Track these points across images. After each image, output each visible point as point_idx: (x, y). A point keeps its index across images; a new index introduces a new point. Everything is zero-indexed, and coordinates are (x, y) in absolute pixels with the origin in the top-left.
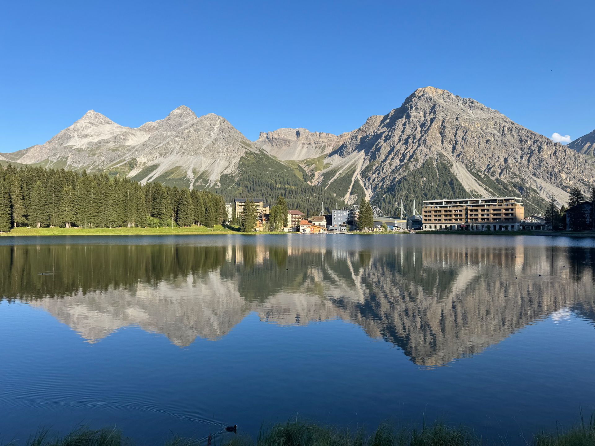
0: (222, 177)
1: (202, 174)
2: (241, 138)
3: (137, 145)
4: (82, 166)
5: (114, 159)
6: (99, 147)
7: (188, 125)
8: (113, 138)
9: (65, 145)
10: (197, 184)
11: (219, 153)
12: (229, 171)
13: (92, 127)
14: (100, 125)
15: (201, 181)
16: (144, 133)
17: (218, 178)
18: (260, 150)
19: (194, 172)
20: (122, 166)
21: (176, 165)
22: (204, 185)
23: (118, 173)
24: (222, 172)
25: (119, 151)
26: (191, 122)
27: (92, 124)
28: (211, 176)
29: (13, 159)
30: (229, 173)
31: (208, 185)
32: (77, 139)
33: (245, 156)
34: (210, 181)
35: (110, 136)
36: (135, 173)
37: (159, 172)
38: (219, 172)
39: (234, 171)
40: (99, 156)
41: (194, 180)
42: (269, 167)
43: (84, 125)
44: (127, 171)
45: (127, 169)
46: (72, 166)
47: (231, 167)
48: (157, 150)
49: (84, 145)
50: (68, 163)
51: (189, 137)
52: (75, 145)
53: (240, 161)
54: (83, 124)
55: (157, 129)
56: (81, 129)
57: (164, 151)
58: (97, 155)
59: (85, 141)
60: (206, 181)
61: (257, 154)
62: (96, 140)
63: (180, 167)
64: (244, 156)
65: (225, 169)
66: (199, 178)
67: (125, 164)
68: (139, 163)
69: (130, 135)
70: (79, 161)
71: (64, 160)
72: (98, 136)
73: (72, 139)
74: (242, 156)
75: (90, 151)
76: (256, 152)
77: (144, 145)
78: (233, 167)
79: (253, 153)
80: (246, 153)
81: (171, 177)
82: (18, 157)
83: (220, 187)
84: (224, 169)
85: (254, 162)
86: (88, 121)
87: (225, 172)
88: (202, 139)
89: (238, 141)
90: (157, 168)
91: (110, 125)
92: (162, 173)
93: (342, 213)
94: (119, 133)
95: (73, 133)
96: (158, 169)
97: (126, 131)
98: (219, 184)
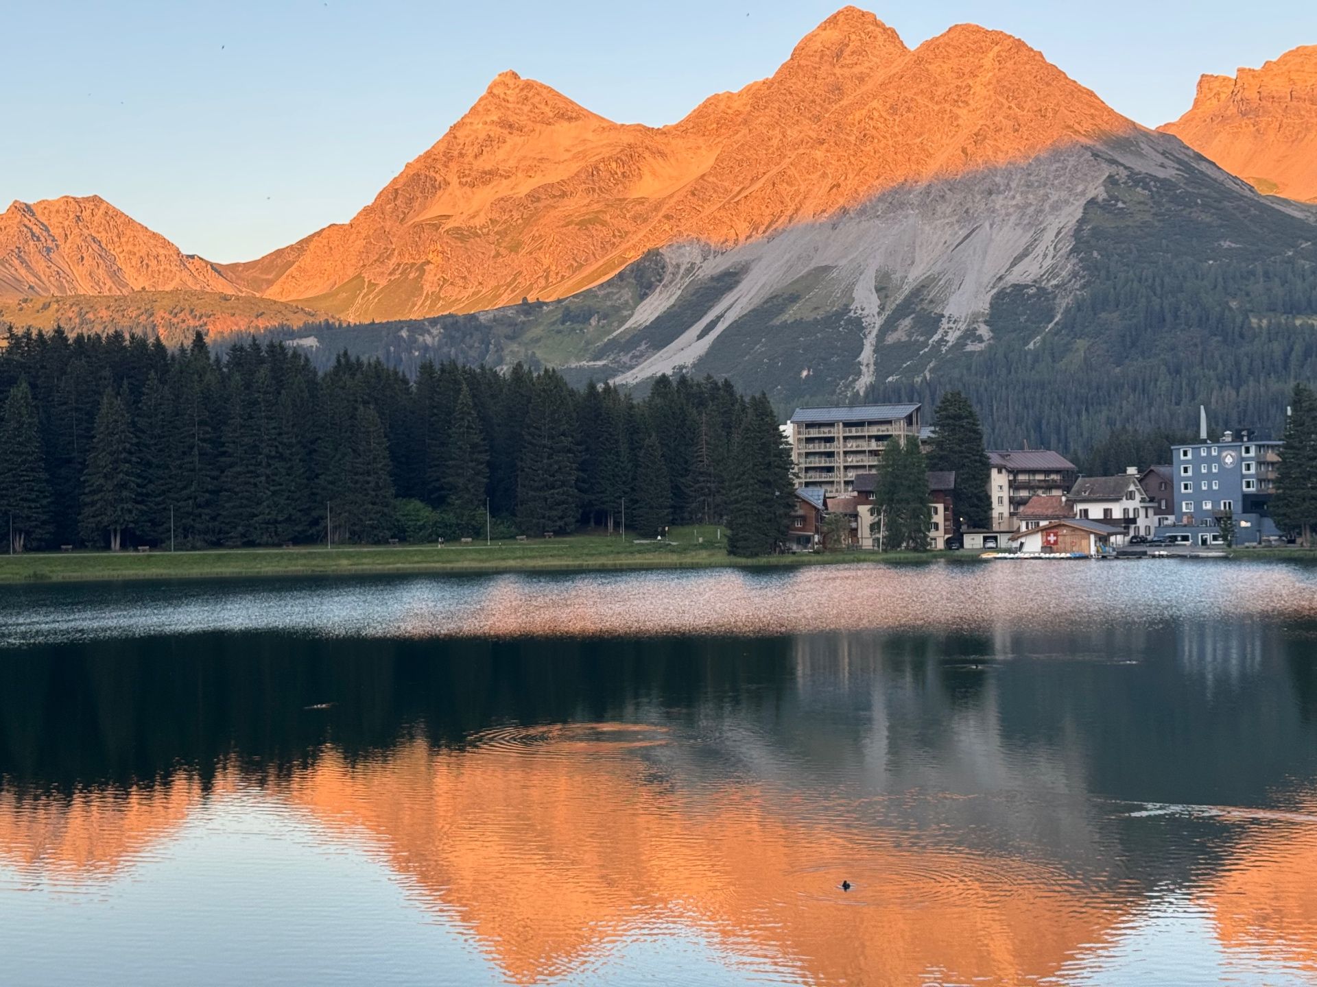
0: (999, 300)
1: (917, 292)
2: (1093, 117)
3: (671, 196)
4: (474, 294)
5: (586, 260)
6: (532, 216)
7: (870, 85)
8: (583, 176)
9: (417, 219)
10: (891, 339)
11: (990, 193)
12: (1028, 272)
13: (508, 138)
14: (538, 127)
15: (907, 322)
16: (701, 141)
17: (983, 305)
18: (1179, 161)
19: (881, 290)
20: (609, 283)
21: (813, 265)
22: (922, 339)
23: (591, 316)
24: (1000, 278)
25: (604, 223)
26: (880, 75)
27: (511, 126)
28: (953, 299)
29: (257, 284)
30: (1028, 280)
31: (936, 337)
32: (458, 193)
33: (1105, 195)
34: (944, 320)
35: (575, 167)
36: (656, 309)
37: (745, 300)
38: (987, 278)
39: (1054, 267)
40: (531, 253)
41: (879, 322)
42: (1224, 237)
43: (482, 136)
44: (627, 303)
45: (627, 294)
46: (440, 298)
47: (1040, 250)
48: (741, 208)
49: (482, 214)
50: (427, 288)
51: (864, 138)
52: (448, 217)
53: (1081, 222)
54: (475, 131)
55: (745, 122)
56: (471, 152)
57: (768, 211)
58: (527, 249)
59: (485, 195)
60: (930, 323)
61: (1164, 182)
62: (524, 189)
63: (826, 269)
64: (1100, 199)
65: (1013, 264)
66: (903, 310)
67: (621, 276)
68: (670, 269)
69: (647, 154)
70: (464, 278)
71: (412, 276)
72: (529, 172)
73: (439, 193)
74: (1090, 196)
75: (502, 234)
76: (1161, 174)
77: (694, 194)
78: (1051, 252)
79: (1142, 180)
80: (1112, 181)
81: (789, 315)
82: (270, 277)
83: (990, 347)
84: (1007, 266)
85: (1148, 217)
86: (495, 118)
87: (1015, 277)
88: (918, 140)
89: (1076, 132)
90: (737, 282)
91: (573, 124)
92: (757, 302)
93: (1218, 459)
94: (606, 153)
95: (443, 172)
96: (740, 286)
97: (632, 141)
98: (984, 331)
